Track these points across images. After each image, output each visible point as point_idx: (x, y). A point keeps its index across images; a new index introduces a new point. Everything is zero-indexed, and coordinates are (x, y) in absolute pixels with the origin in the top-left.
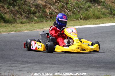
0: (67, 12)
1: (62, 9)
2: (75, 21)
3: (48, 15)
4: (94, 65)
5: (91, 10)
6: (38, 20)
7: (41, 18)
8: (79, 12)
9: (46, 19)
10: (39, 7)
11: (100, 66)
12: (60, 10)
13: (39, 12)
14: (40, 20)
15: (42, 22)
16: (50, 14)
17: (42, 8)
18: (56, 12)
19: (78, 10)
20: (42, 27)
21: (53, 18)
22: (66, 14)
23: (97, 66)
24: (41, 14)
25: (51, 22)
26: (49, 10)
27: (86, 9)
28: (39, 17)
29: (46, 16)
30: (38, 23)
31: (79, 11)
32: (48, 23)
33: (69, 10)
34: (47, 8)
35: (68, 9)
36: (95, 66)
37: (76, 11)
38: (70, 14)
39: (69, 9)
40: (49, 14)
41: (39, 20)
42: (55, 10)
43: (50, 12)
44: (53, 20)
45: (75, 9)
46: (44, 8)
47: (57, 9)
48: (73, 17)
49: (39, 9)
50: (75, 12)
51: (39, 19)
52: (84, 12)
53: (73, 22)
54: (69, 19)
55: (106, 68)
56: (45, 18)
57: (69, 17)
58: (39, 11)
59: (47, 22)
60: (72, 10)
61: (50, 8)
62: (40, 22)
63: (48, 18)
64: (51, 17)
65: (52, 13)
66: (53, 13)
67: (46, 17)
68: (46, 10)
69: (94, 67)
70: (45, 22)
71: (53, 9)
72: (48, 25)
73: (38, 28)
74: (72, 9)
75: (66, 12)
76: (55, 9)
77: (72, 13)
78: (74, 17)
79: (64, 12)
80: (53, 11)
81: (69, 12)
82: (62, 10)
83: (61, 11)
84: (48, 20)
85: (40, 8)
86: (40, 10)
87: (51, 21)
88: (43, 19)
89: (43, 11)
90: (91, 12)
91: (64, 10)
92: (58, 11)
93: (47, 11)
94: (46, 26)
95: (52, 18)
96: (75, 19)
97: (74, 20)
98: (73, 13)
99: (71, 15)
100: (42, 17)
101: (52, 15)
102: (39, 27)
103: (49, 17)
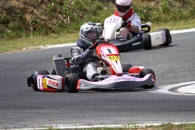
0: (62, 18)
1: (52, 13)
2: (76, 34)
3: (29, 26)
4: (109, 107)
5: (102, 14)
6: (13, 34)
7: (19, 31)
8: (81, 17)
9: (27, 32)
10: (13, 12)
11: (120, 107)
12: (49, 15)
13: (15, 20)
14: (17, 34)
15: (20, 37)
16: (34, 23)
17: (19, 13)
18: (42, 20)
19: (81, 15)
20: (21, 45)
21: (39, 29)
22: (61, 21)
23: (116, 107)
24: (18, 23)
25: (35, 37)
26: (31, 16)
27: (94, 12)
28: (15, 28)
29: (26, 26)
30: (13, 38)
31: (83, 16)
32: (30, 38)
33: (64, 16)
34: (27, 13)
35: (62, 13)
36: (111, 108)
37: (78, 16)
38: (67, 21)
39: (65, 14)
40: (32, 22)
41: (15, 34)
42: (42, 16)
43: (32, 19)
44: (38, 33)
45: (74, 14)
46: (23, 14)
47: (45, 14)
48: (71, 27)
49: (14, 15)
50: (76, 17)
51: (14, 32)
52: (90, 18)
53: (73, 34)
54: (66, 29)
55: (130, 110)
56: (24, 30)
57: (65, 27)
58: (14, 18)
59: (28, 37)
60: (69, 15)
61: (32, 13)
62: (17, 38)
63: (29, 30)
64: (35, 29)
65: (37, 21)
66: (39, 21)
67: (27, 29)
68: (26, 17)
69: (110, 110)
70: (24, 37)
71: (37, 14)
72: (30, 42)
73: (14, 48)
74: (69, 13)
75: (60, 18)
76: (41, 14)
77: (70, 19)
78: (73, 26)
79: (57, 18)
80: (38, 18)
81: (64, 18)
82: (53, 16)
83: (51, 17)
84: (29, 33)
85: (16, 13)
86: (16, 17)
87: (35, 35)
88: (21, 32)
89: (21, 18)
90: (103, 16)
91: (57, 16)
92: (47, 18)
93: (28, 17)
94: (27, 44)
95: (37, 29)
96: (76, 30)
97: (74, 31)
98: (72, 19)
99: (68, 24)
100: (20, 29)
101: (37, 25)
102: (14, 46)
103: (32, 29)
